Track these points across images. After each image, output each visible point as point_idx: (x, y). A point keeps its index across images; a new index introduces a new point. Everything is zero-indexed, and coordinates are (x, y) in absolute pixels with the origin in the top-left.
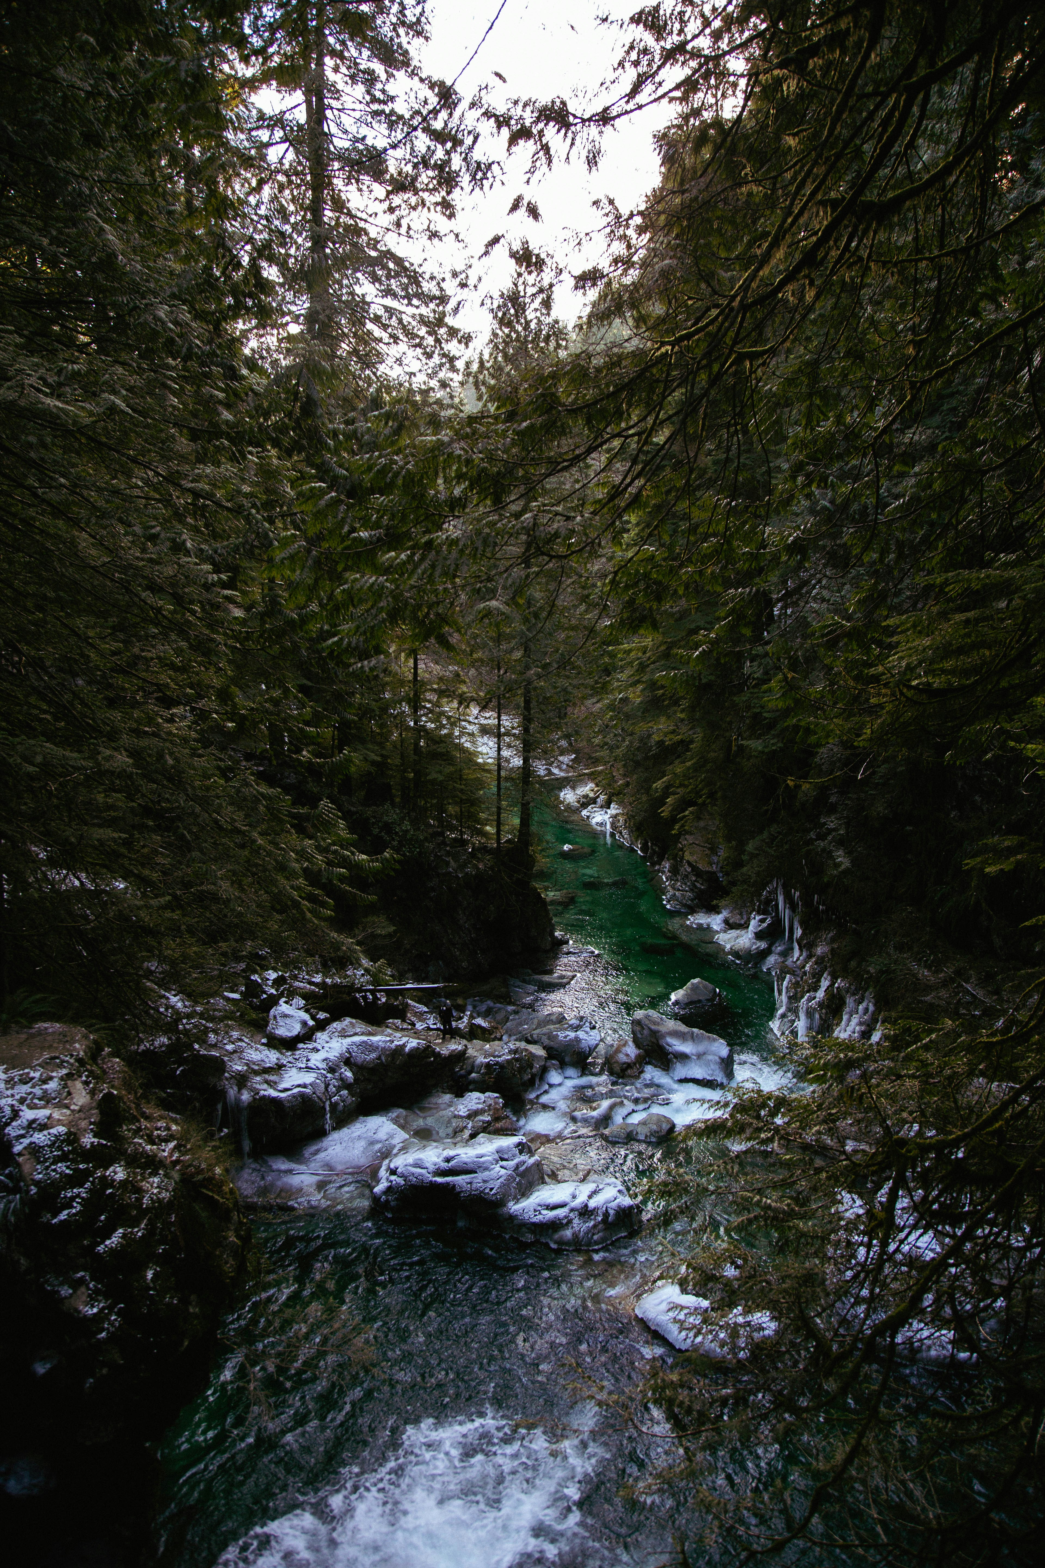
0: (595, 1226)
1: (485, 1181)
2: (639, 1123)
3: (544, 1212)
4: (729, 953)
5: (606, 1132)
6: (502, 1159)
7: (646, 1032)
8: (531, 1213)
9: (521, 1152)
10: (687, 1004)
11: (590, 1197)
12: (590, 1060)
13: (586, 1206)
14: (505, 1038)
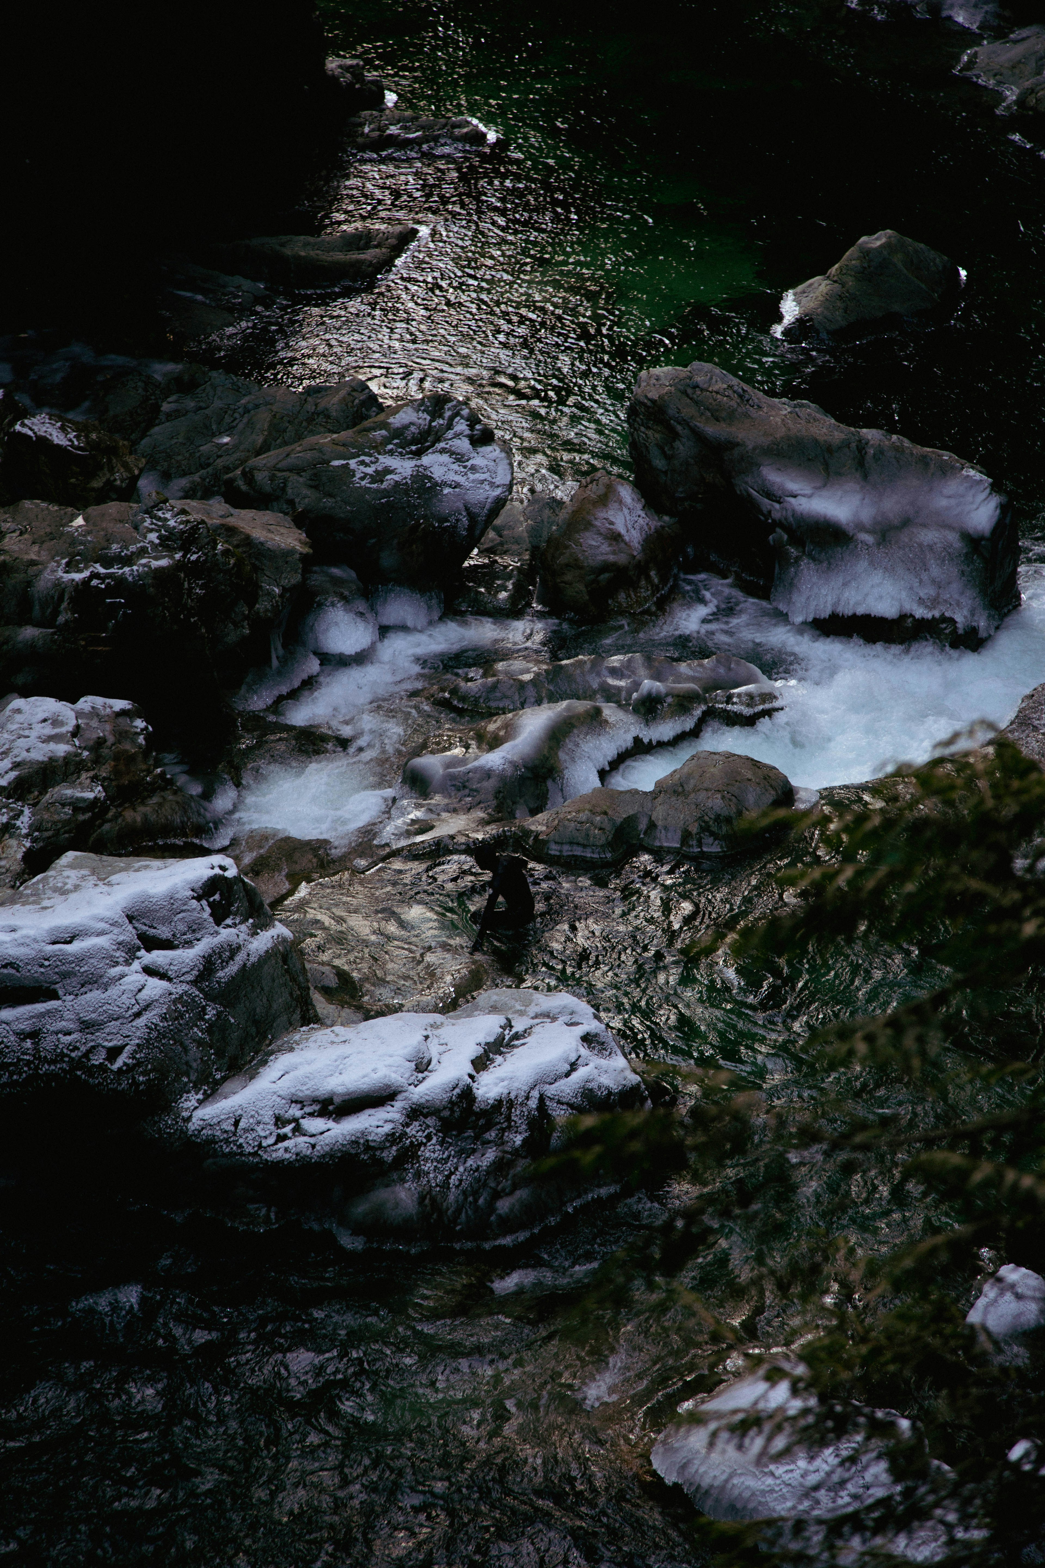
0: (500, 1167)
1: (87, 1026)
2: (661, 789)
3: (314, 1125)
4: (1015, 122)
5: (538, 824)
6: (151, 943)
7: (684, 448)
8: (266, 1132)
9: (219, 915)
10: (842, 335)
11: (481, 1063)
12: (474, 559)
13: (467, 1094)
14: (146, 485)
